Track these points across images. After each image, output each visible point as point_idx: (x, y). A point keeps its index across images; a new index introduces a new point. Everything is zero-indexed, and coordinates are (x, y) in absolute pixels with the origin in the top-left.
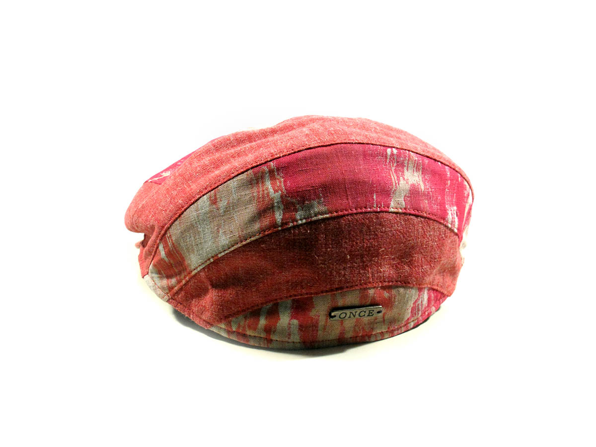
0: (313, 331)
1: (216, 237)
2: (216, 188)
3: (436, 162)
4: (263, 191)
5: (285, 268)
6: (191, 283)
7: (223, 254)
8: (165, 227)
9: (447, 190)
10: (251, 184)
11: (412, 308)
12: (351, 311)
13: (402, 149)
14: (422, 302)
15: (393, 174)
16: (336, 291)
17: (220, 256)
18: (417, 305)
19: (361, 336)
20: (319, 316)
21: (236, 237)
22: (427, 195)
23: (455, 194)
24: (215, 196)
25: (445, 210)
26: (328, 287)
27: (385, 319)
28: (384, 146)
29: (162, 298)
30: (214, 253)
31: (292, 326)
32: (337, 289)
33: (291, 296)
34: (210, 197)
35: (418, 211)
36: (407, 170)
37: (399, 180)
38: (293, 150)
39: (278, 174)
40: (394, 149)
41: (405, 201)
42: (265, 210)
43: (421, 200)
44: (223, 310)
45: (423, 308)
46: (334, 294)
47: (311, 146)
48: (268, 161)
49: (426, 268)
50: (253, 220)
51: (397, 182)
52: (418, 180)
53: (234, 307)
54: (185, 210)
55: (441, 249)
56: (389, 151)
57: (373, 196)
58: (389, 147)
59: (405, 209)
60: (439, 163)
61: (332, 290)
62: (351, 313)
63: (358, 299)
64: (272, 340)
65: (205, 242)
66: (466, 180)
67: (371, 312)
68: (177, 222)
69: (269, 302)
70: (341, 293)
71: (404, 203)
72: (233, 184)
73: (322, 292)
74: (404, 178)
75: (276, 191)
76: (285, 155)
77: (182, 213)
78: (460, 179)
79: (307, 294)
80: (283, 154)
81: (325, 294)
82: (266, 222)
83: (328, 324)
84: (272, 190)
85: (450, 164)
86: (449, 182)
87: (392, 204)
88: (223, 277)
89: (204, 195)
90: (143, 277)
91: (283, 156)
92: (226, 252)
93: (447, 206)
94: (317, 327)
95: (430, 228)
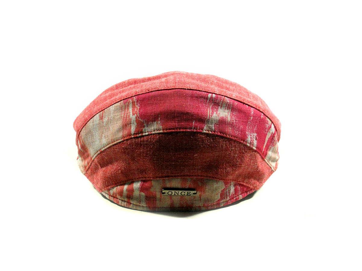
0: (153, 200)
1: (101, 139)
2: (103, 110)
3: (245, 105)
4: (127, 113)
5: (135, 160)
6: (93, 165)
7: (103, 149)
8: (79, 131)
9: (249, 122)
10: (122, 109)
11: (221, 194)
12: (175, 191)
13: (220, 95)
14: (229, 191)
15: (209, 110)
16: (165, 178)
17: (102, 150)
18: (225, 193)
19: (185, 207)
20: (156, 192)
21: (110, 140)
22: (231, 125)
23: (256, 126)
24: (102, 115)
25: (245, 135)
26: (160, 174)
27: (202, 198)
28: (207, 92)
29: (82, 172)
30: (100, 148)
31: (142, 196)
32: (166, 177)
33: (140, 178)
34: (100, 115)
35: (223, 134)
36: (221, 108)
37: (212, 113)
38: (149, 90)
39: (137, 104)
40: (214, 94)
41: (214, 126)
42: (126, 125)
43: (227, 127)
44: (105, 183)
45: (231, 195)
46: (164, 179)
47: (159, 89)
48: (133, 96)
49: (229, 170)
50: (119, 131)
51: (211, 115)
52: (227, 115)
53: (111, 181)
54: (88, 122)
55: (241, 159)
56: (210, 95)
57: (192, 122)
58: (210, 93)
59: (214, 132)
60: (247, 106)
61: (162, 177)
62: (175, 192)
63: (180, 184)
64: (131, 203)
65: (96, 141)
66: (268, 118)
67: (189, 193)
68: (84, 128)
69: (129, 180)
70: (169, 179)
71: (214, 128)
72: (112, 108)
73: (157, 177)
74: (217, 113)
75: (133, 114)
76: (143, 94)
77: (86, 124)
78: (262, 116)
79: (148, 177)
80: (142, 93)
81: (158, 179)
82: (126, 132)
83: (162, 197)
84: (131, 114)
85: (256, 106)
86: (252, 117)
87: (205, 128)
88: (106, 163)
89: (97, 114)
90: (77, 159)
91: (142, 94)
92: (105, 148)
93: (247, 133)
94: (156, 199)
95: (232, 145)
